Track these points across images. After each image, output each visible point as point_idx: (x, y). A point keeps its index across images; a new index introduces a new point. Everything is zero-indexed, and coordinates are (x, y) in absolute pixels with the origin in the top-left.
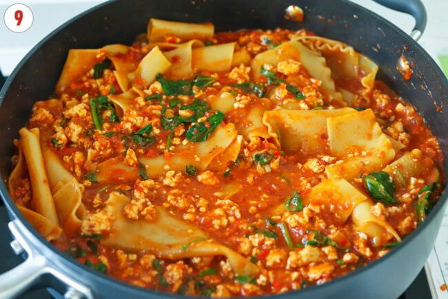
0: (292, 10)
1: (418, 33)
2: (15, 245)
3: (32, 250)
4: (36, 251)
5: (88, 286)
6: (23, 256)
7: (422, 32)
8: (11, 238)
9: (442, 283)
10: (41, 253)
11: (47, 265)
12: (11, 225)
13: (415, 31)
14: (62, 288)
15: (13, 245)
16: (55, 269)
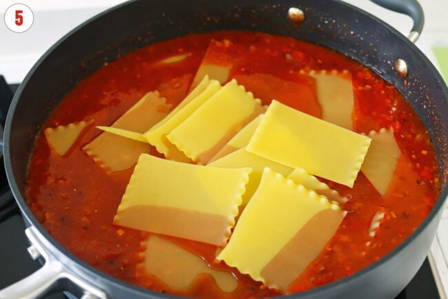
1: (416, 34)
2: (33, 251)
3: (49, 255)
4: (52, 257)
5: (103, 290)
6: (40, 260)
7: (420, 33)
8: (28, 244)
10: (58, 259)
11: (64, 271)
12: (27, 232)
13: (413, 32)
14: (79, 292)
15: (29, 250)
16: (71, 274)
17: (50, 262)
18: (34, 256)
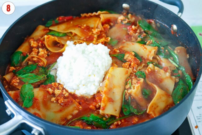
0: (125, 5)
1: (180, 14)
3: (16, 113)
5: (42, 127)
7: (182, 13)
8: (6, 108)
9: (196, 125)
10: (20, 114)
11: (23, 119)
12: (6, 103)
14: (30, 129)
15: (7, 111)
17: (17, 116)
18: (9, 113)
